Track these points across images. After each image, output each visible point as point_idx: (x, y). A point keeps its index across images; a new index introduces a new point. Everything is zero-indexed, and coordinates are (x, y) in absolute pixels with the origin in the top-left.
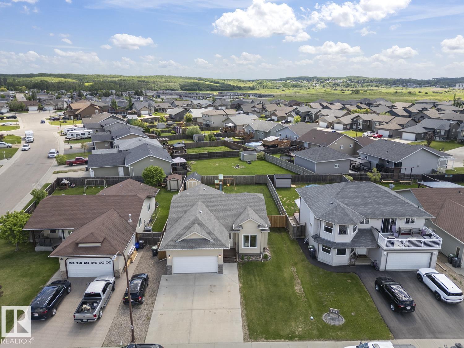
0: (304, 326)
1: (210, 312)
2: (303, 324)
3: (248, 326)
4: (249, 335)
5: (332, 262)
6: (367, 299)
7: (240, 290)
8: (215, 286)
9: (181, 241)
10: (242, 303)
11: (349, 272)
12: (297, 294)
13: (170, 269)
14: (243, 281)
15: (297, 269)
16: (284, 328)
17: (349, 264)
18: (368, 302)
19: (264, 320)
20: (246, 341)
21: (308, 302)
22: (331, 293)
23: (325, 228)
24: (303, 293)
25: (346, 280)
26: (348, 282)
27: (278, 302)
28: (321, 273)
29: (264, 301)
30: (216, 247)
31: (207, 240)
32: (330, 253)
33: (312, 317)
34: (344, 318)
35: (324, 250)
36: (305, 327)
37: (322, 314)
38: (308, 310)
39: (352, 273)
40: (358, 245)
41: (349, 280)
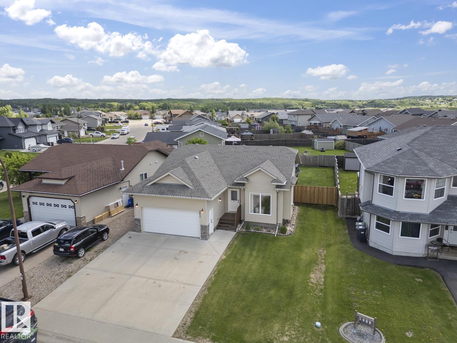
0: (296, 334)
1: (155, 282)
2: (295, 331)
3: (197, 313)
4: (189, 327)
5: (392, 248)
6: (450, 314)
7: (217, 263)
8: (186, 252)
9: (152, 184)
10: (209, 279)
11: (422, 268)
12: (310, 284)
13: (139, 224)
14: (231, 253)
15: (327, 252)
16: (256, 331)
17: (427, 255)
18: (450, 321)
19: (229, 310)
20: (177, 336)
21: (324, 298)
22: (375, 292)
23: (381, 188)
24: (320, 285)
25: (413, 279)
26: (416, 281)
27: (270, 289)
28: (367, 261)
29: (246, 283)
30: (194, 196)
31: (186, 186)
32: (388, 232)
33: (318, 324)
34: (385, 338)
35: (378, 226)
36: (297, 338)
37: (343, 322)
38: (318, 311)
39: (428, 269)
40: (445, 219)
41: (418, 278)
